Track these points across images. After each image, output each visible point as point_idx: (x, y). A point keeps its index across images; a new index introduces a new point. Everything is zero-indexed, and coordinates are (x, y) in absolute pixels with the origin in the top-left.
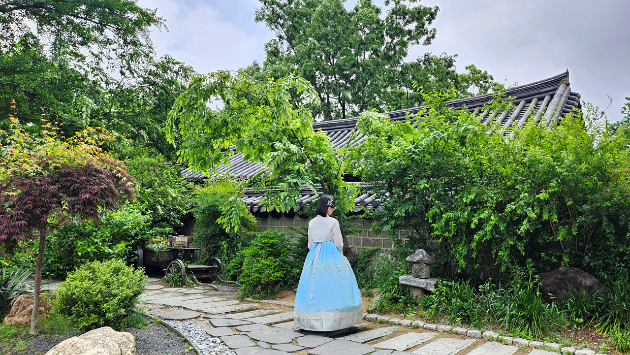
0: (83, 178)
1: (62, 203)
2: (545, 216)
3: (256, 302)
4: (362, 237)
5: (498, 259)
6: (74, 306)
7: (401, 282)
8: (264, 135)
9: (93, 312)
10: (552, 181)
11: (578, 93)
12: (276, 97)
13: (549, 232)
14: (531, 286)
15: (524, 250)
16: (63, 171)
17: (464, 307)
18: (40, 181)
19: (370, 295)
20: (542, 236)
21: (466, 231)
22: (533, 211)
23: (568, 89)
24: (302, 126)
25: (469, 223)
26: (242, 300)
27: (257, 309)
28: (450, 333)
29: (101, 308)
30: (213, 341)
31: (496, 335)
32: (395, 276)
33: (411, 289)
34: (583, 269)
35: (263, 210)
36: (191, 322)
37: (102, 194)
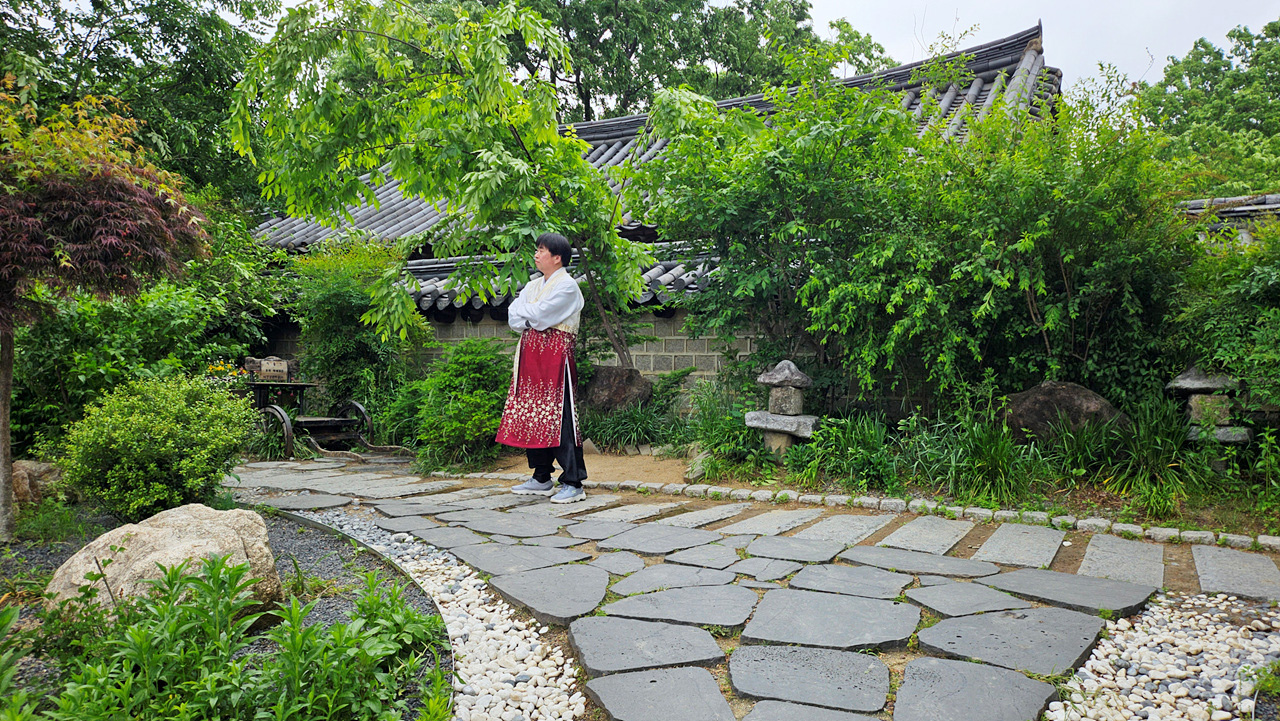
0: (97, 202)
1: (57, 255)
2: (1024, 285)
3: (457, 478)
4: (652, 354)
5: (932, 371)
6: (111, 468)
7: (748, 424)
8: (450, 140)
10: (1040, 217)
11: (1058, 69)
13: (1024, 319)
14: (992, 416)
15: (981, 353)
16: (51, 187)
17: (872, 460)
19: (684, 455)
20: (1011, 327)
21: (877, 319)
22: (1003, 275)
24: (534, 118)
26: (426, 475)
27: (463, 488)
28: (849, 507)
29: (175, 468)
30: (397, 540)
31: (932, 506)
32: (736, 414)
33: (767, 437)
34: (1082, 384)
35: (443, 304)
36: (337, 513)
37: (143, 237)
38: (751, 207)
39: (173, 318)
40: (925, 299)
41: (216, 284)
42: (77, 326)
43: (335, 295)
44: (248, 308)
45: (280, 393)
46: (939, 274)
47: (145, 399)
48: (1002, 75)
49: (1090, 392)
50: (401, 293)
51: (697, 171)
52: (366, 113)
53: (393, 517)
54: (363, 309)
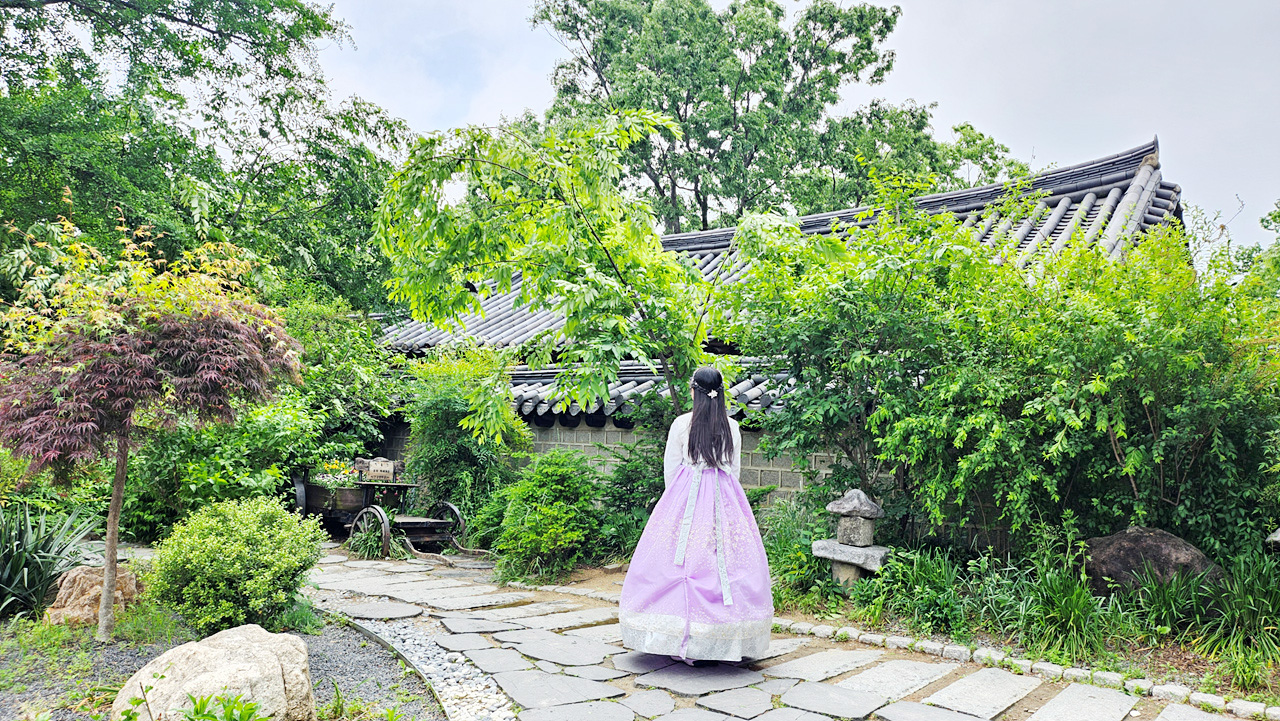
0: (204, 340)
1: (164, 387)
2: (1102, 425)
3: (531, 590)
5: (1005, 509)
6: (187, 585)
7: (816, 553)
8: (550, 260)
9: (224, 597)
10: (1115, 359)
11: (1176, 185)
13: (1107, 458)
14: (1070, 563)
15: (1058, 493)
16: (166, 327)
17: (938, 601)
18: (120, 345)
20: (1093, 467)
21: (944, 454)
22: (1078, 416)
23: (1157, 176)
25: (950, 439)
26: (503, 584)
27: (532, 602)
28: (910, 651)
30: (449, 660)
31: (999, 657)
32: (806, 542)
33: (835, 568)
34: (1172, 531)
35: (542, 410)
36: (406, 624)
37: (241, 372)
38: (821, 335)
39: (278, 431)
40: (993, 435)
41: (339, 387)
43: (441, 401)
44: (367, 408)
45: (385, 492)
46: (1011, 409)
47: (225, 521)
48: (1114, 193)
49: (1180, 541)
51: (771, 296)
53: (454, 633)
54: (464, 415)
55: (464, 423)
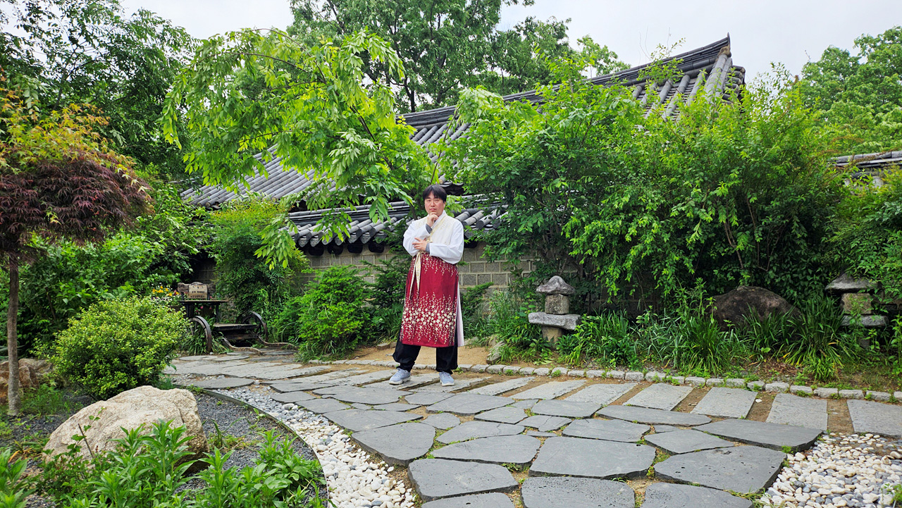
0: (75, 178)
1: (48, 215)
2: (722, 219)
3: (327, 364)
5: (659, 281)
6: (88, 362)
7: (531, 321)
8: (318, 128)
9: (118, 370)
10: (732, 171)
11: (742, 68)
12: (342, 66)
13: (723, 242)
14: (703, 312)
15: (693, 268)
16: (43, 168)
17: (618, 345)
19: (486, 345)
20: (714, 248)
21: (618, 246)
22: (707, 213)
23: (730, 62)
24: (378, 111)
25: (623, 235)
26: (305, 362)
27: (331, 371)
28: (603, 378)
29: (132, 361)
30: (286, 409)
31: (662, 376)
32: (522, 314)
33: (544, 330)
34: (766, 287)
35: (315, 242)
36: (244, 390)
37: (107, 202)
38: (528, 170)
39: (129, 258)
40: (652, 230)
41: (157, 232)
42: (61, 264)
43: (240, 238)
44: (179, 249)
45: (202, 307)
46: (662, 212)
47: (110, 314)
48: (703, 73)
49: (772, 293)
50: (284, 235)
51: (490, 145)
52: (258, 111)
53: (283, 392)
54: (258, 247)
55: (258, 253)
